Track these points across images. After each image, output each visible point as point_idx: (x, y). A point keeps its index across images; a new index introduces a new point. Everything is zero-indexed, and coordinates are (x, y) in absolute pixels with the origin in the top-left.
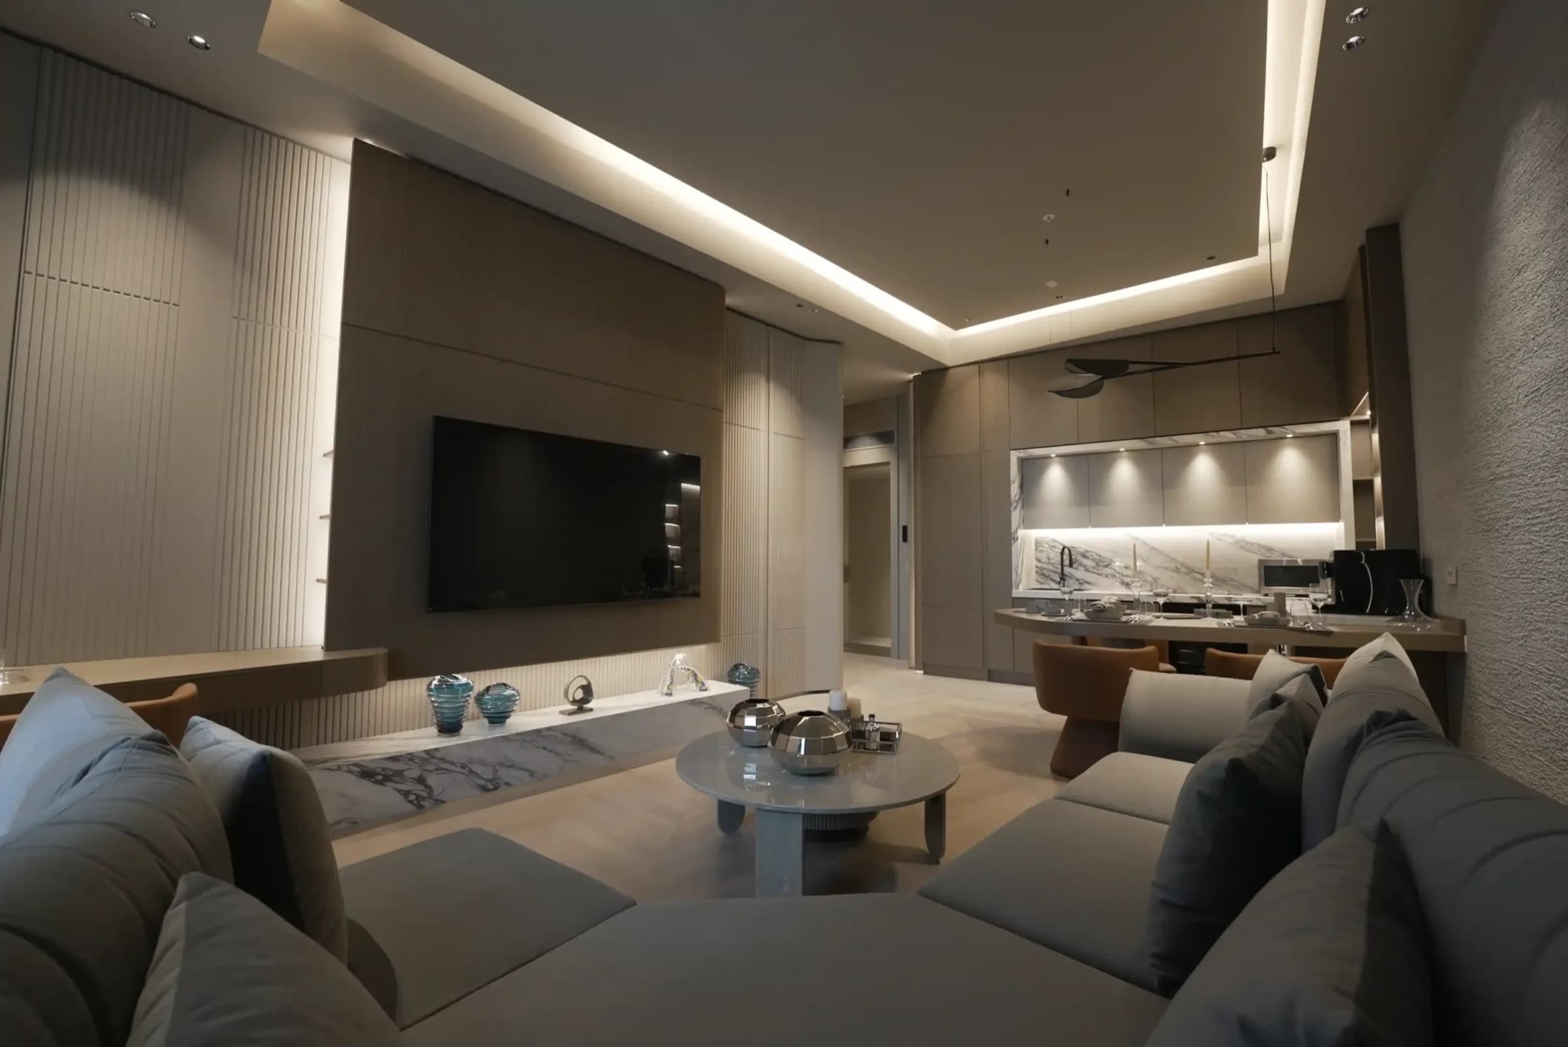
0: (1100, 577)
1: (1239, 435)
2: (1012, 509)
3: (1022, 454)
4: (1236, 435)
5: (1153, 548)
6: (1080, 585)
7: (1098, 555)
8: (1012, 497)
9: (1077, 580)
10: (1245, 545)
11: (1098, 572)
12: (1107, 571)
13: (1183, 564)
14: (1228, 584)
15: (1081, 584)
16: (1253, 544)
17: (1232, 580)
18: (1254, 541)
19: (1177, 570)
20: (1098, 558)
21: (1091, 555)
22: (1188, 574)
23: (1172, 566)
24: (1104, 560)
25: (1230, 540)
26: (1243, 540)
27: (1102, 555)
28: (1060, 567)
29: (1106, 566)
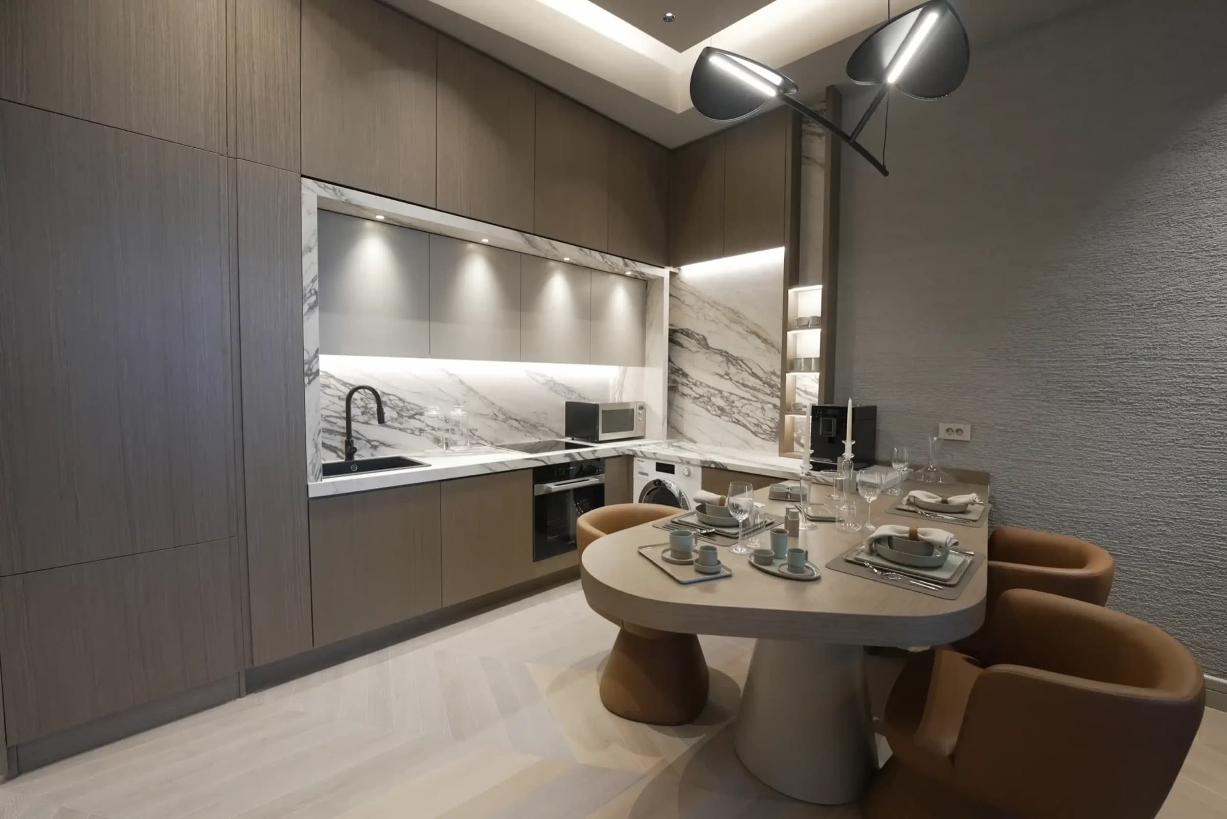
0: (402, 433)
1: (606, 260)
2: (306, 307)
3: (327, 192)
4: (603, 258)
5: (470, 389)
6: (371, 451)
7: (400, 399)
8: (306, 281)
9: (369, 441)
10: (553, 386)
11: (401, 426)
12: (414, 424)
13: (500, 410)
14: (539, 430)
15: (375, 447)
16: (559, 385)
17: (543, 425)
18: (562, 382)
19: (495, 418)
20: (401, 404)
21: (390, 400)
22: (505, 421)
23: (489, 411)
24: (409, 407)
25: (542, 380)
26: (552, 381)
27: (407, 400)
28: (343, 423)
29: (412, 417)
